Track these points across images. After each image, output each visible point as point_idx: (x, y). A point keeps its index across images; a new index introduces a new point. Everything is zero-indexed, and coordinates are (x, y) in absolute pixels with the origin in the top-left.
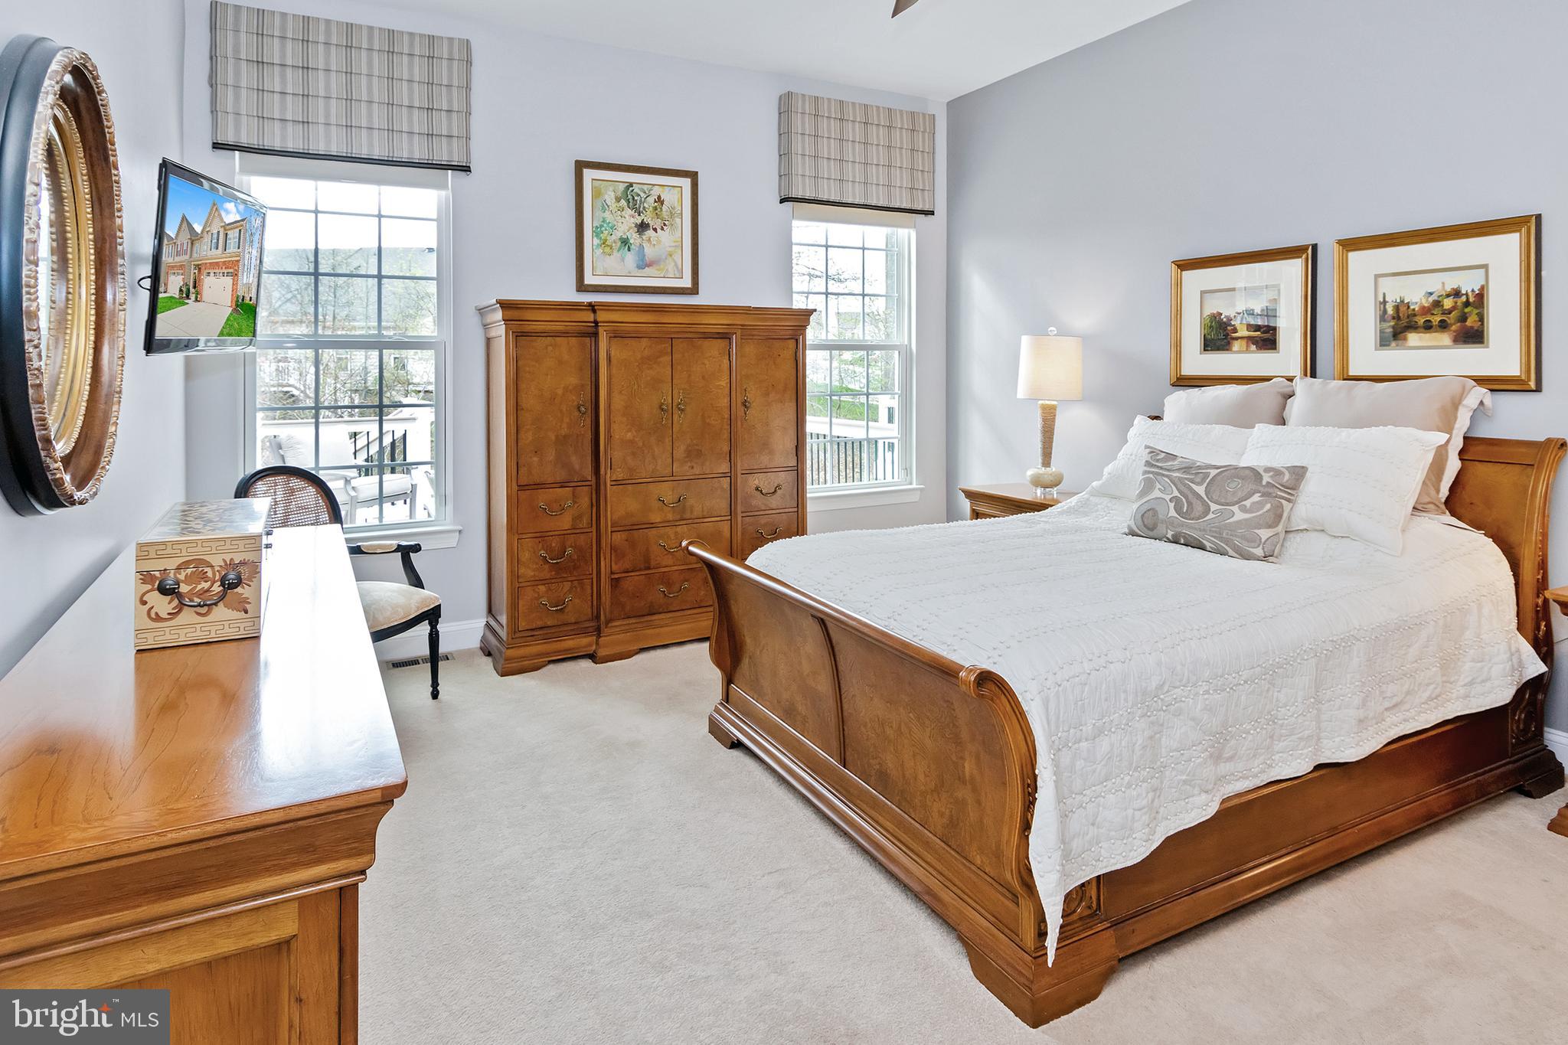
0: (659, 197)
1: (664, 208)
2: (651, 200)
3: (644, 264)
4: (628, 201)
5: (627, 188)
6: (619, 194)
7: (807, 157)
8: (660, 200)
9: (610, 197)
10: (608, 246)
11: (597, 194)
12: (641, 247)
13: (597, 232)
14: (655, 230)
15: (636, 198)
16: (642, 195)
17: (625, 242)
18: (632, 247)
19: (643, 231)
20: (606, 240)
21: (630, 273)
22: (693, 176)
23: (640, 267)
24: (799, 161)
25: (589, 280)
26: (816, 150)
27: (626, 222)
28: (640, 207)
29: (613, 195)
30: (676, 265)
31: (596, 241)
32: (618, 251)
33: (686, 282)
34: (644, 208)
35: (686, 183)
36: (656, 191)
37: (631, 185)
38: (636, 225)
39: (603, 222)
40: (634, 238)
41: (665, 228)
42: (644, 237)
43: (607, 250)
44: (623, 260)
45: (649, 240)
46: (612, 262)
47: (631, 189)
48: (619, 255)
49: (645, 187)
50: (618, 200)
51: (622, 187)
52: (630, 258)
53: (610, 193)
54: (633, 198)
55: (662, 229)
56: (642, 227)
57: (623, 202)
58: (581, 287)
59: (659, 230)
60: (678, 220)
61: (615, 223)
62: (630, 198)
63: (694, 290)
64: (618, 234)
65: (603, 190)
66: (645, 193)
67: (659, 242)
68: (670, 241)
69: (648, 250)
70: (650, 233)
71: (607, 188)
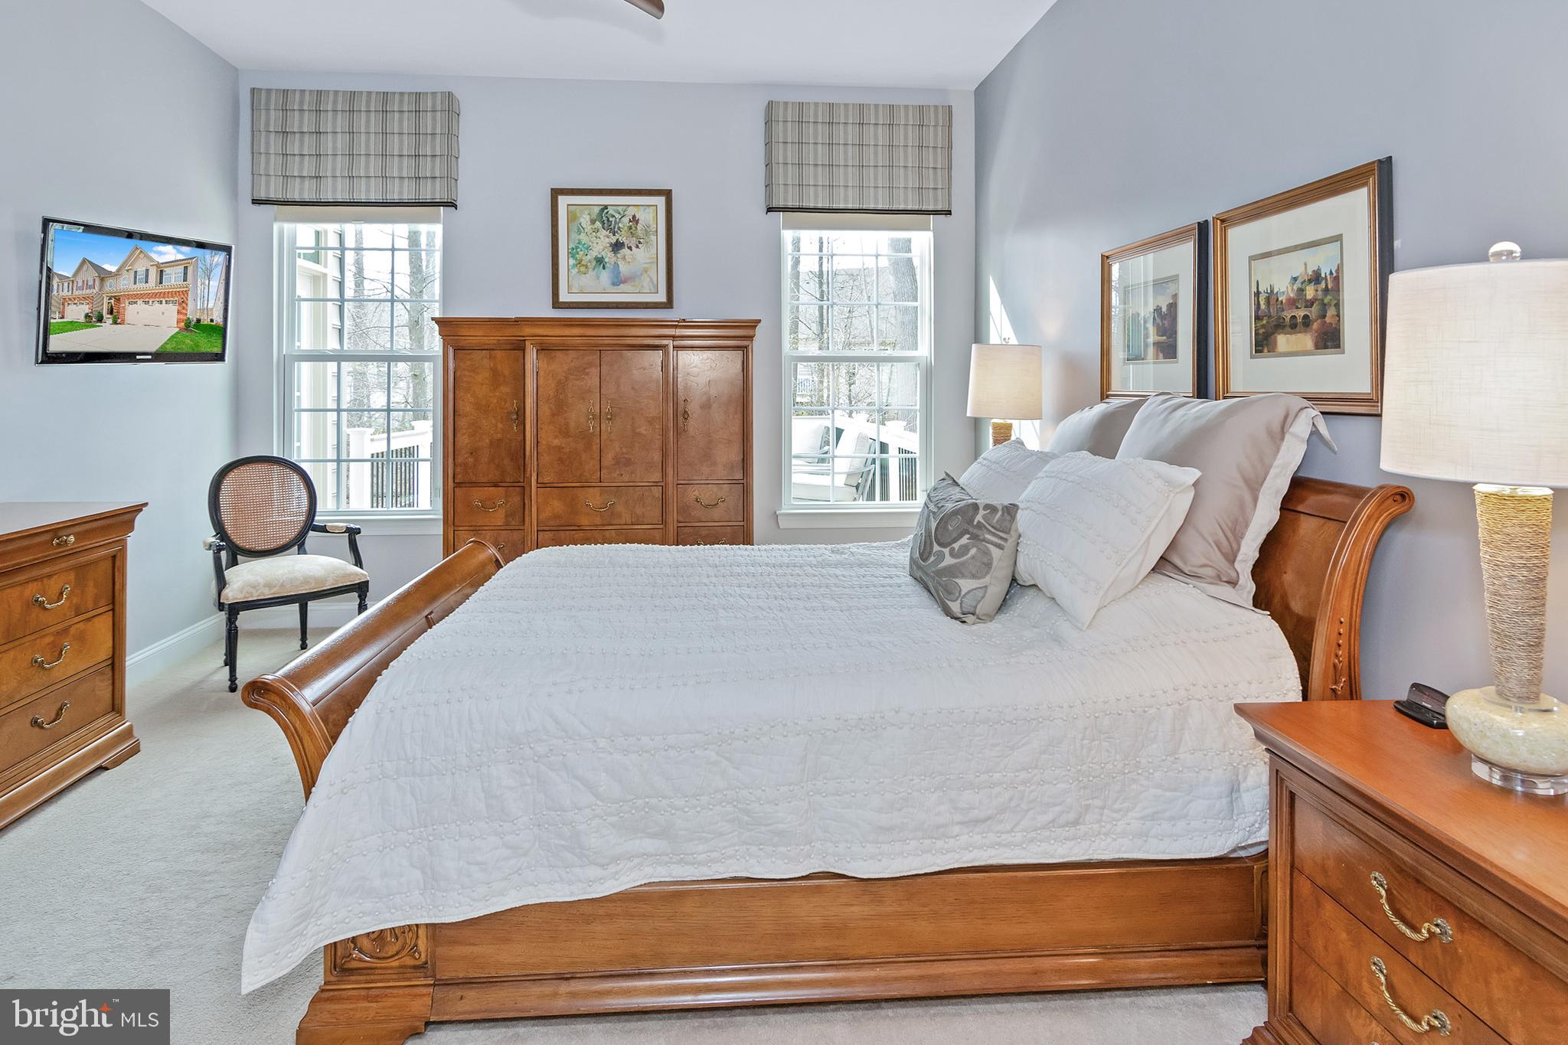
0: (634, 217)
1: (639, 227)
2: (626, 220)
3: (618, 280)
4: (603, 223)
5: (602, 210)
6: (594, 217)
7: (790, 166)
8: (634, 220)
9: (585, 220)
10: (583, 265)
11: (572, 218)
12: (616, 265)
13: (572, 253)
14: (630, 248)
15: (611, 219)
16: (617, 216)
17: (600, 261)
18: (607, 265)
19: (618, 250)
20: (582, 260)
21: (604, 290)
22: (667, 194)
23: (614, 284)
24: (781, 170)
25: (564, 297)
26: (800, 157)
27: (601, 243)
28: (615, 227)
29: (588, 218)
30: (651, 280)
31: (572, 262)
32: (594, 269)
33: (661, 297)
34: (619, 228)
35: (660, 201)
36: (631, 212)
37: (606, 207)
38: (611, 245)
39: (579, 243)
40: (609, 257)
41: (640, 245)
42: (619, 255)
43: (583, 269)
44: (598, 278)
45: (624, 258)
46: (587, 280)
47: (606, 211)
48: (594, 273)
49: (620, 209)
50: (593, 222)
51: (597, 210)
52: (605, 276)
53: (585, 216)
54: (608, 220)
55: (637, 247)
56: (617, 246)
57: (598, 224)
58: (557, 304)
59: (633, 248)
60: (653, 238)
61: (590, 244)
62: (604, 219)
63: (669, 304)
64: (594, 254)
65: (578, 215)
66: (620, 213)
67: (634, 259)
68: (645, 258)
69: (624, 268)
70: (625, 251)
71: (582, 212)
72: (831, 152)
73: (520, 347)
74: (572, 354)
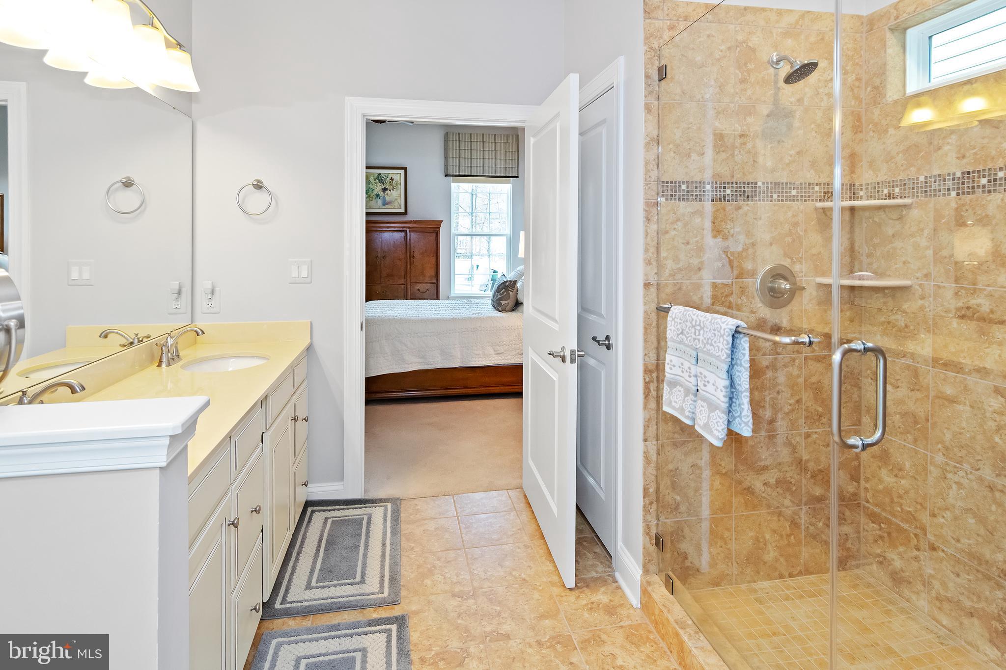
0: (392, 178)
1: (394, 181)
2: (388, 179)
3: (385, 203)
4: (379, 180)
5: (379, 175)
6: (375, 177)
7: (454, 159)
8: (392, 179)
10: (371, 197)
11: (368, 178)
12: (384, 197)
13: (367, 192)
14: (390, 190)
15: (382, 179)
16: (385, 177)
17: (378, 196)
18: (381, 197)
20: (370, 195)
21: (380, 207)
22: (405, 169)
23: (383, 205)
24: (451, 160)
26: (459, 155)
27: (378, 188)
28: (384, 182)
29: (372, 178)
30: (398, 203)
31: (367, 196)
32: (375, 199)
33: (403, 210)
34: (386, 182)
35: (402, 172)
36: (390, 176)
37: (380, 174)
38: (382, 189)
39: (369, 188)
40: (381, 194)
42: (385, 193)
43: (370, 199)
44: (377, 202)
45: (388, 194)
46: (372, 203)
49: (386, 174)
50: (375, 180)
51: (376, 175)
52: (380, 202)
55: (393, 190)
56: (385, 190)
57: (377, 181)
60: (399, 186)
61: (374, 188)
63: (406, 213)
64: (375, 192)
67: (391, 195)
68: (397, 195)
69: (387, 198)
70: (388, 191)
71: (370, 176)
72: (471, 153)
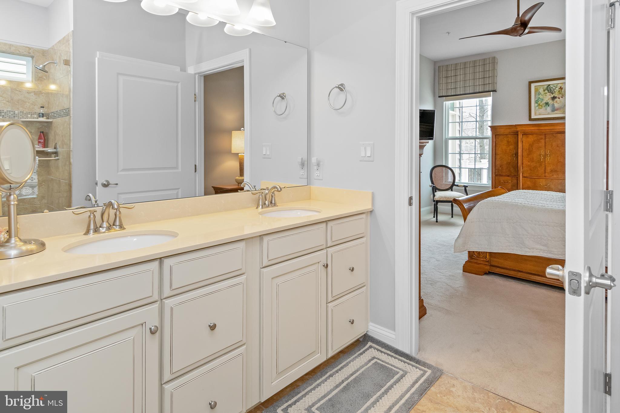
0: (561, 87)
1: (562, 90)
2: (557, 89)
3: (554, 110)
4: (548, 91)
5: (548, 86)
6: (545, 89)
9: (541, 91)
10: (540, 106)
11: (536, 90)
12: (553, 104)
13: (536, 102)
14: (559, 98)
15: (551, 89)
16: (554, 88)
17: (547, 104)
18: (550, 105)
19: (554, 99)
20: (540, 104)
21: (549, 113)
23: (552, 111)
25: (533, 117)
27: (547, 98)
28: (553, 92)
29: (542, 89)
31: (536, 105)
34: (555, 92)
36: (559, 86)
37: (549, 85)
38: (551, 98)
39: (539, 98)
40: (551, 102)
41: (563, 97)
42: (554, 101)
43: (540, 107)
44: (546, 109)
45: (556, 102)
46: (542, 110)
47: (549, 86)
48: (544, 108)
49: (555, 85)
50: (544, 91)
51: (546, 87)
52: (549, 109)
53: (541, 89)
54: (550, 89)
55: (562, 97)
56: (554, 98)
57: (546, 91)
58: (530, 119)
59: (561, 98)
61: (543, 98)
62: (549, 89)
64: (545, 101)
65: (539, 89)
66: (555, 87)
67: (560, 102)
69: (556, 105)
70: (557, 99)
71: (540, 88)
73: (516, 134)
74: (535, 135)
